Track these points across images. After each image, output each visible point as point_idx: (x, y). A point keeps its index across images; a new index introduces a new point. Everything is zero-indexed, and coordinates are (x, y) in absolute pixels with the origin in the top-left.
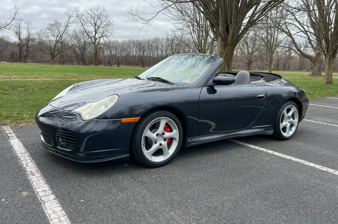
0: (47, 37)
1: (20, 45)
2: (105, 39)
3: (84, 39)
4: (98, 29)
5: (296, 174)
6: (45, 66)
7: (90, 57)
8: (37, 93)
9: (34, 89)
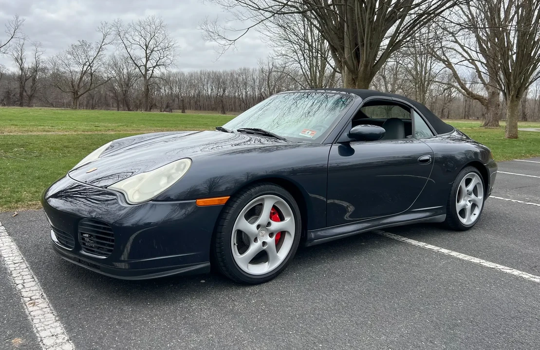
0: (68, 65)
1: (22, 79)
2: (163, 69)
3: (128, 70)
4: (150, 54)
5: (492, 290)
6: (63, 111)
7: (137, 98)
8: (46, 156)
9: (41, 149)
